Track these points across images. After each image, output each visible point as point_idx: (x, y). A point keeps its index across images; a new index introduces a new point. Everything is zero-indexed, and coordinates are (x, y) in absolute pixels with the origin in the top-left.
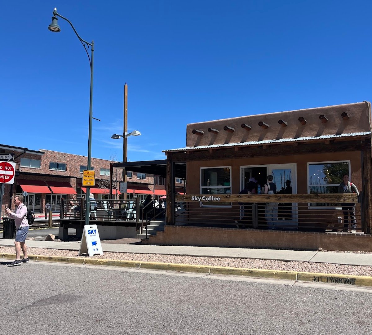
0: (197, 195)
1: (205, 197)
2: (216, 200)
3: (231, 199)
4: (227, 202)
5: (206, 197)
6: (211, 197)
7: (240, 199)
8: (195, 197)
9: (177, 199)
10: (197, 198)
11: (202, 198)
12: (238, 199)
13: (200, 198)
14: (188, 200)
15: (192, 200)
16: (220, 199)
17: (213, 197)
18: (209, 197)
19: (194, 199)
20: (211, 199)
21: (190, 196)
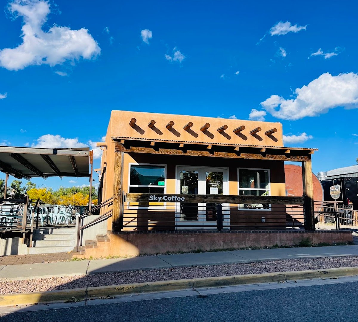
0: (156, 194)
1: (166, 196)
2: (180, 200)
3: (196, 199)
4: (192, 202)
5: (168, 197)
6: (174, 197)
7: (205, 199)
8: (154, 196)
9: (129, 198)
10: (157, 197)
11: (162, 198)
12: (203, 199)
13: (161, 197)
14: (145, 200)
15: (150, 199)
16: (184, 198)
17: (177, 197)
18: (171, 197)
19: (152, 198)
20: (174, 199)
21: (147, 195)
